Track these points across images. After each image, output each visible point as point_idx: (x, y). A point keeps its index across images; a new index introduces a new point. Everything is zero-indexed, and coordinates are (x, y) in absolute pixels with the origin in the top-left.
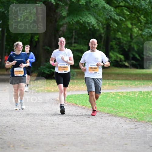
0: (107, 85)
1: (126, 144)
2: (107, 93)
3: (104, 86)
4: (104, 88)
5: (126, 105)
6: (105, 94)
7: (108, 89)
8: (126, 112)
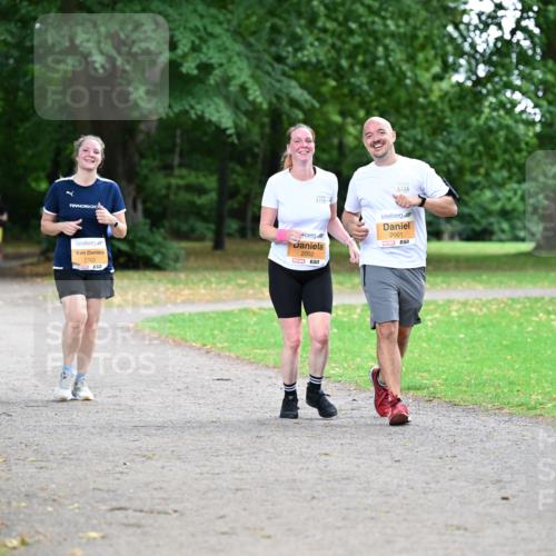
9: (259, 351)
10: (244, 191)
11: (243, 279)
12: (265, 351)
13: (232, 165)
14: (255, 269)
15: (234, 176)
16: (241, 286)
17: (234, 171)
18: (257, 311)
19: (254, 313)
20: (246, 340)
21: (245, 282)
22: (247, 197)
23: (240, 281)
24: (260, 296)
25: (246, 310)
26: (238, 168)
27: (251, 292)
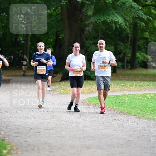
0: (134, 86)
1: (153, 147)
2: (134, 95)
3: (131, 87)
4: (131, 89)
5: (153, 107)
6: (132, 96)
7: (135, 91)
8: (153, 114)
9: (129, 110)
10: (124, 52)
11: (123, 84)
12: (131, 110)
13: (119, 42)
14: (128, 80)
15: (120, 47)
16: (123, 86)
17: (120, 45)
18: (128, 95)
19: (127, 96)
20: (124, 106)
21: (124, 85)
22: (125, 54)
23: (122, 85)
24: (130, 90)
25: (124, 95)
26: (122, 44)
27: (126, 88)
